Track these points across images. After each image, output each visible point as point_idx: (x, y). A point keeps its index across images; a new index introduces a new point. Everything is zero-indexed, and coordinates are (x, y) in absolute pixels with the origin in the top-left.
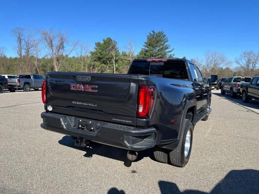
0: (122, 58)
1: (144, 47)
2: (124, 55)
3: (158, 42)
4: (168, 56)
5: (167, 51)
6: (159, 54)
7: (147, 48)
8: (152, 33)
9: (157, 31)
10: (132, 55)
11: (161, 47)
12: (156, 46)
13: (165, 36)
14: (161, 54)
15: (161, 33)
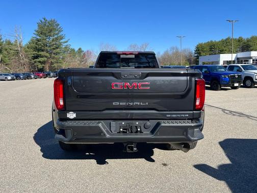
0: (7, 47)
1: (34, 36)
2: (9, 43)
3: (51, 31)
4: (63, 47)
5: (62, 41)
6: (54, 44)
7: (38, 37)
8: (43, 20)
9: (49, 19)
10: (20, 44)
11: (56, 36)
12: (50, 36)
13: (58, 25)
14: (56, 44)
15: (53, 22)
